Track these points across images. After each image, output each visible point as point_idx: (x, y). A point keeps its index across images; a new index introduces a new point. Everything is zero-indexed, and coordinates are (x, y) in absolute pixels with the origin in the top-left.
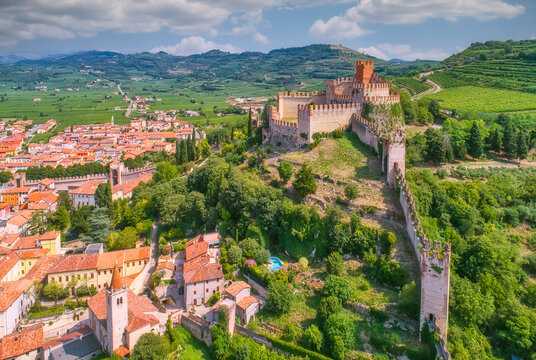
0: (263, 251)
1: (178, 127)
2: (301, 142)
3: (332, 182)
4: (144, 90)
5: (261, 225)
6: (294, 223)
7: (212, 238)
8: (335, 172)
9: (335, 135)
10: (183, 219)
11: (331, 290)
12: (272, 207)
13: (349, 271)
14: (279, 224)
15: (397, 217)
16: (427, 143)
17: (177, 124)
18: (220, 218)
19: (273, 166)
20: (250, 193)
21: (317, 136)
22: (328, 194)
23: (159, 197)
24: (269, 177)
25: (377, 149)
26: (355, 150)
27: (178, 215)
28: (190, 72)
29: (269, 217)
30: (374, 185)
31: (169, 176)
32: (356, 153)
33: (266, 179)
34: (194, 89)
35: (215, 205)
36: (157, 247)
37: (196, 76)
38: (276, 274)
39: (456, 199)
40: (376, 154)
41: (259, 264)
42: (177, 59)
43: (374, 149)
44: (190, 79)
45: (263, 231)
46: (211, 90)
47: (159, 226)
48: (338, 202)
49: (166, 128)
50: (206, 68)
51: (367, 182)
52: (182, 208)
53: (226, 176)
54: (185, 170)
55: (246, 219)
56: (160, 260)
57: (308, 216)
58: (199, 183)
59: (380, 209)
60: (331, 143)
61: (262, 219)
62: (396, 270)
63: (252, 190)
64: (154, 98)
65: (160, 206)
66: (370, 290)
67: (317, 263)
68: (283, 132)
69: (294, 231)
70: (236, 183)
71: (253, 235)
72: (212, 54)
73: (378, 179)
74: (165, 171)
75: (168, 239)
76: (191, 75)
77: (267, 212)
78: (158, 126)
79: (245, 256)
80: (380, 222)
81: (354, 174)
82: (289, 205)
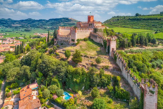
0: (60, 90)
1: (16, 42)
2: (72, 43)
3: (88, 57)
4: (2, 31)
5: (58, 78)
6: (74, 76)
7: (34, 86)
8: (89, 53)
9: (85, 40)
10: (19, 79)
11: (97, 106)
12: (63, 70)
13: (101, 95)
14: (67, 77)
15: (117, 69)
16: (119, 42)
17: (15, 41)
18: (38, 76)
19: (61, 52)
20: (52, 64)
21: (78, 40)
22: (87, 62)
23: (6, 69)
24: (59, 57)
25: (103, 44)
26: (94, 45)
27: (16, 77)
28: (20, 25)
29: (62, 74)
30: (105, 57)
31: (11, 59)
32: (95, 46)
33: (58, 58)
34: (22, 31)
35: (35, 71)
36: (4, 93)
37: (23, 27)
38: (68, 101)
39: (137, 61)
40: (103, 46)
41: (59, 96)
42: (15, 21)
43: (101, 44)
44: (20, 27)
45: (59, 81)
46: (28, 31)
47: (6, 83)
48: (92, 65)
49: (10, 43)
50: (26, 24)
51: (102, 56)
52: (18, 74)
53: (40, 58)
54: (19, 57)
55: (51, 76)
56: (5, 101)
57: (81, 72)
58: (27, 62)
59: (110, 67)
60: (84, 43)
61: (58, 75)
62: (124, 92)
63: (54, 63)
64: (6, 33)
65: (6, 73)
66: (113, 103)
67: (85, 92)
68: (64, 39)
69: (75, 80)
70: (45, 61)
71: (55, 83)
72: (29, 20)
73: (106, 55)
74: (9, 58)
75: (10, 89)
76: (21, 26)
77: (61, 72)
78: (7, 42)
79: (51, 93)
80: (111, 72)
81: (96, 53)
82: (71, 68)
